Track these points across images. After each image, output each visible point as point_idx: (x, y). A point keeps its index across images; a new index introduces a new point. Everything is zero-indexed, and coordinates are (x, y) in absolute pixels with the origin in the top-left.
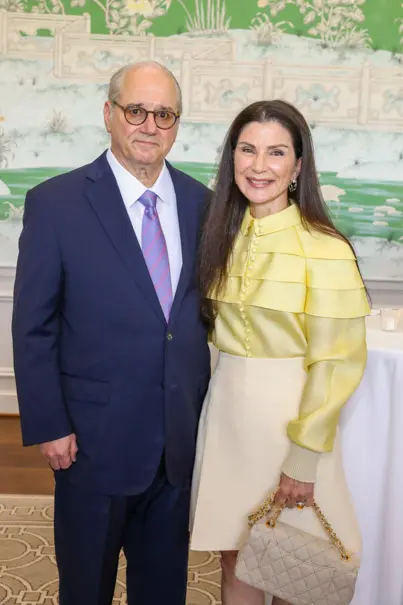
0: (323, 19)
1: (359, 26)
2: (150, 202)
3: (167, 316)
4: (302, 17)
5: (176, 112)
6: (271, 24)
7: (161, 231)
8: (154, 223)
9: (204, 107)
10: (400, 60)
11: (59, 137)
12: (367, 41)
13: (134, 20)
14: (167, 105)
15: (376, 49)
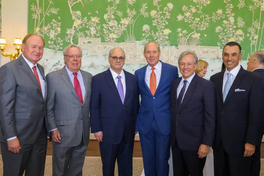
0: (158, 38)
1: (167, 40)
2: (119, 78)
3: (123, 102)
4: (153, 38)
5: (124, 57)
6: (146, 40)
7: (122, 83)
8: (120, 82)
9: (129, 60)
10: (178, 48)
11: (93, 68)
12: (169, 44)
13: (112, 39)
14: (122, 56)
15: (172, 45)
